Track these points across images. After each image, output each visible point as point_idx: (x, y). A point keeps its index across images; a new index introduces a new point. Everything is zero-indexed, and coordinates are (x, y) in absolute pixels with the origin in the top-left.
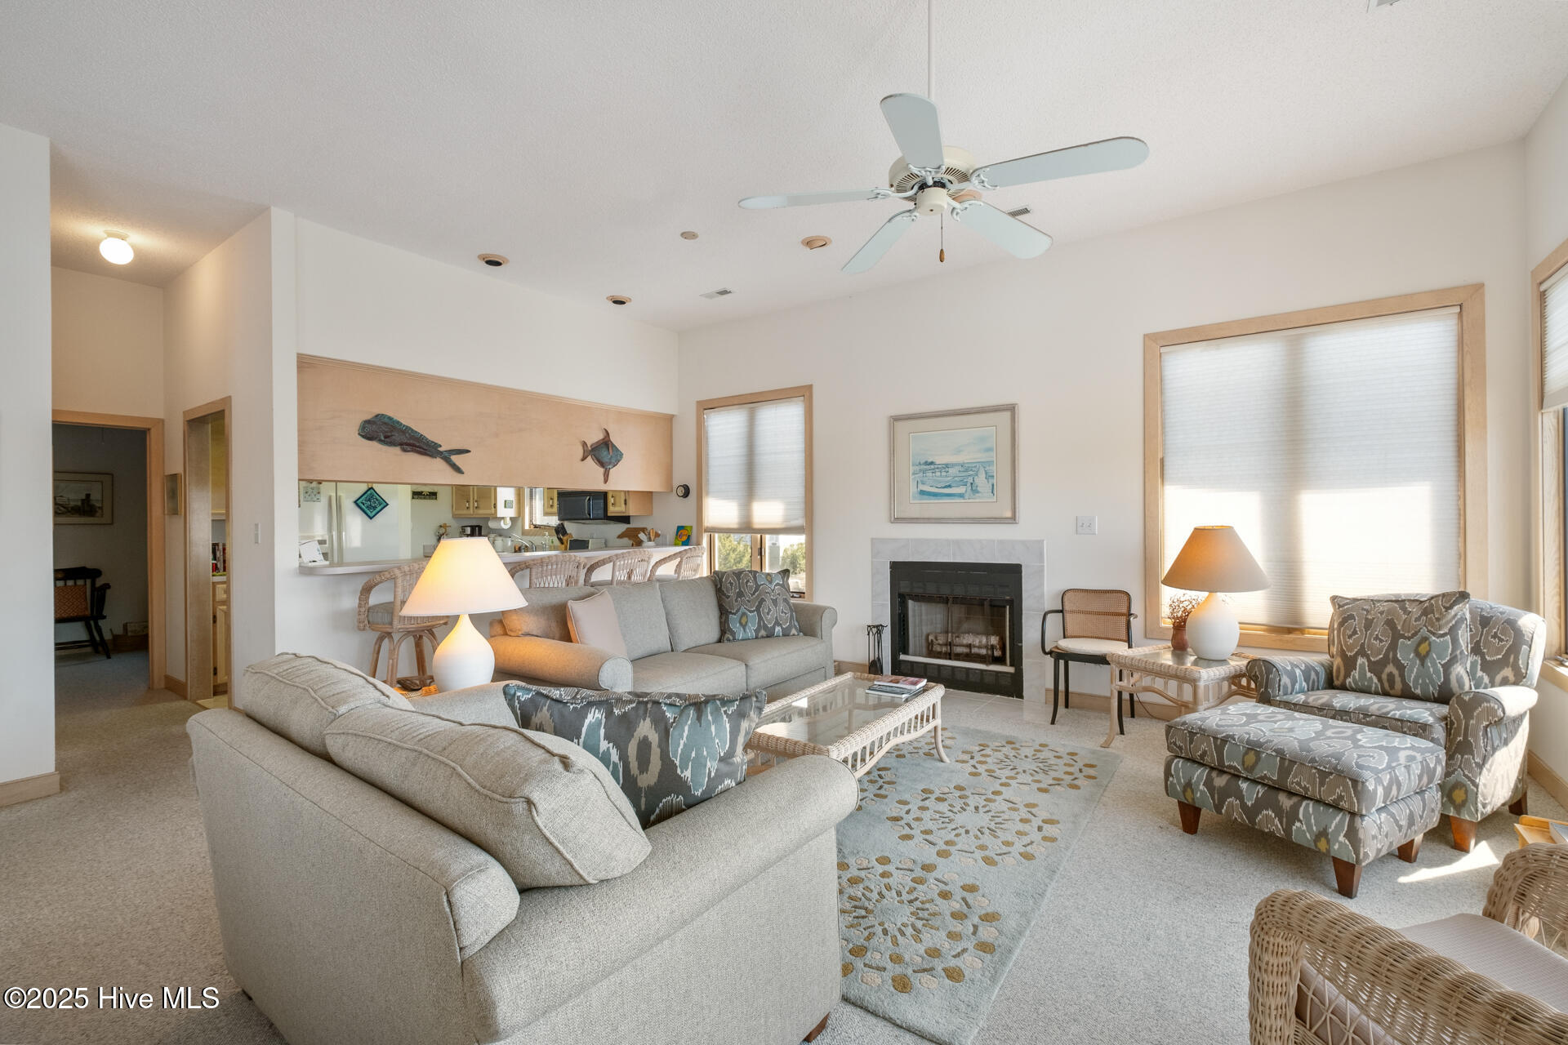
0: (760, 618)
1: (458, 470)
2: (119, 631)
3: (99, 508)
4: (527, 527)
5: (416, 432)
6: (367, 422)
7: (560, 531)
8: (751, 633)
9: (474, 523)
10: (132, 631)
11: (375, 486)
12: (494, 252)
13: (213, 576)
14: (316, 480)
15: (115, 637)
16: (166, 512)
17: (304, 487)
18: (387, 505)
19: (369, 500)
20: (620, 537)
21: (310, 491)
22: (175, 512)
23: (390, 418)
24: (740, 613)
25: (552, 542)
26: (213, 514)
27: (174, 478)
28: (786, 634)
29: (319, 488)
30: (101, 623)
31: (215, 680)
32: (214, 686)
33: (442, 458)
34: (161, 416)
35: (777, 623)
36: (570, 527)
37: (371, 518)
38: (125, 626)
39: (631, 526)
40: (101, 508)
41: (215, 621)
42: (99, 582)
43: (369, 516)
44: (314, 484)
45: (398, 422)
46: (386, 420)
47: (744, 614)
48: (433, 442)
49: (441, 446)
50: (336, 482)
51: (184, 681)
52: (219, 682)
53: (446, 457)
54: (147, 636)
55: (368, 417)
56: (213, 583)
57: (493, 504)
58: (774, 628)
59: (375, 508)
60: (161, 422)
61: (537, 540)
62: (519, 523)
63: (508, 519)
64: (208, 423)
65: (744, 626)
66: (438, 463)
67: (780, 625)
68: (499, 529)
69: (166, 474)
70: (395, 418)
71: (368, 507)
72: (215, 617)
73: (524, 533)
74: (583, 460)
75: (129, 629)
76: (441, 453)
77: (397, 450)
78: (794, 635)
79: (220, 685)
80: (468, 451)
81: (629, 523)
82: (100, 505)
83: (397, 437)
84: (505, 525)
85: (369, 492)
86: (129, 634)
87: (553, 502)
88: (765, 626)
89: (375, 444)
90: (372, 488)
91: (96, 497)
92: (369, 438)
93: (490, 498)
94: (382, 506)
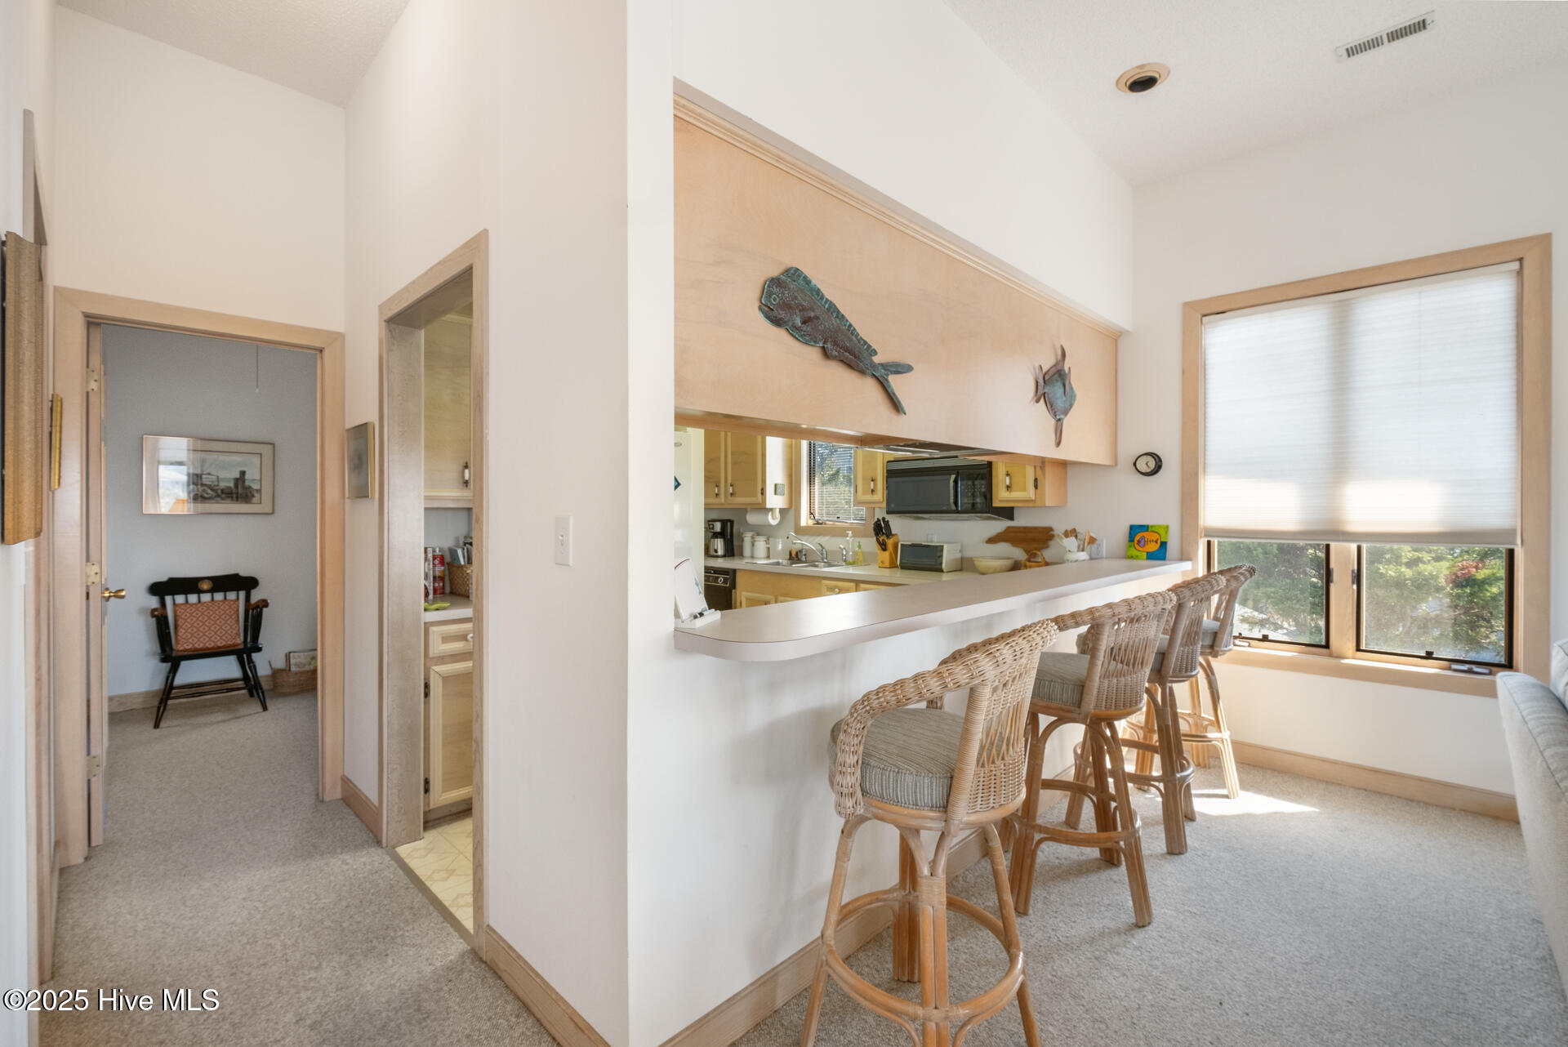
2: (280, 663)
3: (257, 490)
4: (803, 523)
5: (843, 317)
6: (773, 282)
7: (881, 530)
9: (725, 517)
10: (296, 664)
13: (426, 610)
15: (276, 673)
16: (347, 495)
20: (991, 541)
22: (361, 493)
23: (807, 280)
25: (860, 547)
26: (427, 498)
27: (361, 432)
30: (255, 656)
31: (427, 803)
32: (425, 813)
33: (875, 378)
34: (341, 329)
36: (897, 524)
38: (288, 657)
39: (1016, 523)
40: (259, 491)
41: (427, 695)
42: (256, 595)
46: (802, 282)
48: (866, 344)
49: (877, 353)
51: (376, 803)
52: (432, 806)
53: (882, 376)
54: (315, 671)
56: (425, 623)
57: (760, 488)
60: (338, 338)
61: (831, 543)
62: (791, 516)
63: (778, 511)
64: (419, 328)
68: (764, 526)
69: (348, 426)
70: (814, 281)
72: (427, 686)
73: (800, 531)
74: (1035, 401)
75: (292, 661)
79: (434, 809)
80: (909, 368)
81: (1011, 518)
82: (258, 487)
83: (820, 323)
84: (773, 520)
86: (293, 669)
87: (875, 485)
91: (252, 475)
92: (774, 318)
93: (755, 480)
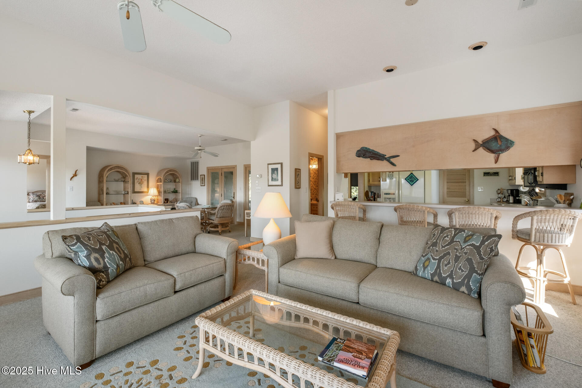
0: (438, 267)
1: (393, 164)
5: (376, 151)
6: (358, 151)
8: (428, 274)
11: (413, 172)
12: (389, 65)
14: (391, 171)
17: (388, 174)
18: (418, 180)
19: (411, 178)
21: (390, 175)
23: (366, 148)
24: (426, 257)
28: (456, 288)
29: (393, 174)
33: (386, 160)
35: (451, 276)
37: (412, 185)
43: (411, 185)
44: (391, 173)
45: (369, 149)
46: (365, 149)
47: (428, 259)
48: (382, 154)
49: (386, 155)
50: (399, 171)
53: (388, 160)
55: (359, 149)
58: (446, 278)
59: (413, 181)
65: (425, 268)
66: (385, 163)
67: (452, 278)
70: (368, 148)
71: (410, 181)
74: (473, 151)
76: (386, 158)
77: (369, 159)
78: (463, 292)
80: (398, 156)
83: (368, 154)
85: (411, 175)
88: (440, 273)
89: (361, 158)
90: (412, 173)
92: (359, 157)
94: (416, 180)
